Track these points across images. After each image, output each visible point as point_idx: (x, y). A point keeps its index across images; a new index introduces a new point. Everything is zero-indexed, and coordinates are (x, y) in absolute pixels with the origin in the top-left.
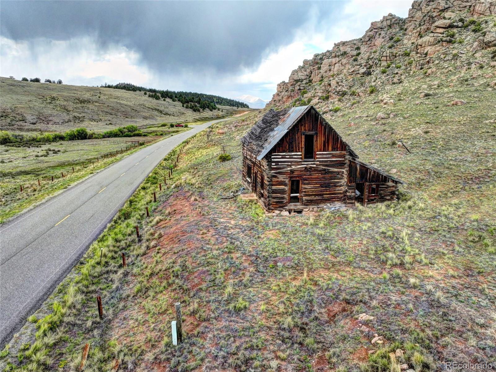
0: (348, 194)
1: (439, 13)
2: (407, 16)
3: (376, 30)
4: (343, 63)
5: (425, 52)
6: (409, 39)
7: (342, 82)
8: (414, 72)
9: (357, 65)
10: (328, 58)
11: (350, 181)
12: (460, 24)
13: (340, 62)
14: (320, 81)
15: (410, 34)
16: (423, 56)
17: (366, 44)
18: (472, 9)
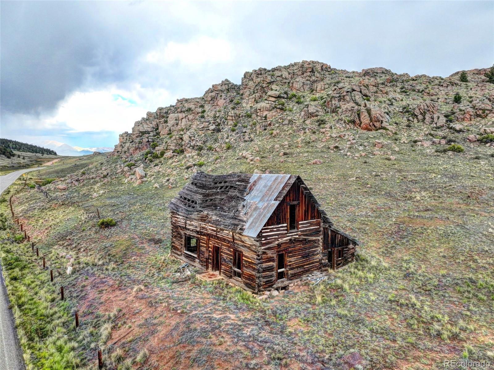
0: (323, 261)
1: (267, 85)
2: (241, 84)
3: (217, 92)
4: (190, 119)
5: (264, 115)
6: (247, 103)
7: (194, 137)
8: (260, 132)
9: (206, 122)
10: (174, 113)
11: (324, 248)
12: (285, 96)
13: (187, 118)
14: (168, 134)
15: (247, 98)
16: (264, 119)
17: (209, 103)
18: (291, 85)
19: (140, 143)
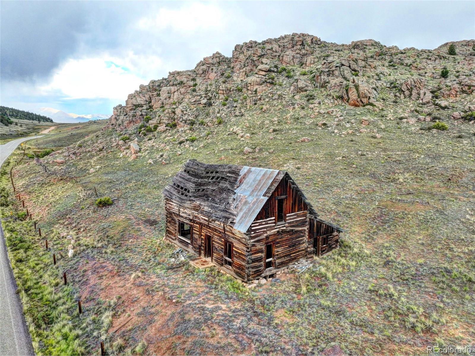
1: (258, 58)
2: (231, 56)
3: (208, 65)
4: (182, 92)
5: (254, 90)
6: (238, 77)
7: (186, 111)
8: (250, 107)
9: (197, 96)
10: (166, 86)
11: (310, 237)
12: (275, 70)
13: (179, 91)
14: (161, 108)
15: (238, 72)
16: (254, 93)
17: (201, 76)
18: (281, 58)
19: (134, 116)
